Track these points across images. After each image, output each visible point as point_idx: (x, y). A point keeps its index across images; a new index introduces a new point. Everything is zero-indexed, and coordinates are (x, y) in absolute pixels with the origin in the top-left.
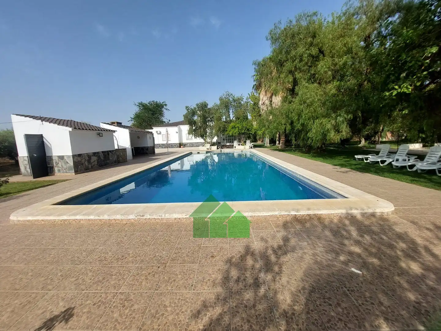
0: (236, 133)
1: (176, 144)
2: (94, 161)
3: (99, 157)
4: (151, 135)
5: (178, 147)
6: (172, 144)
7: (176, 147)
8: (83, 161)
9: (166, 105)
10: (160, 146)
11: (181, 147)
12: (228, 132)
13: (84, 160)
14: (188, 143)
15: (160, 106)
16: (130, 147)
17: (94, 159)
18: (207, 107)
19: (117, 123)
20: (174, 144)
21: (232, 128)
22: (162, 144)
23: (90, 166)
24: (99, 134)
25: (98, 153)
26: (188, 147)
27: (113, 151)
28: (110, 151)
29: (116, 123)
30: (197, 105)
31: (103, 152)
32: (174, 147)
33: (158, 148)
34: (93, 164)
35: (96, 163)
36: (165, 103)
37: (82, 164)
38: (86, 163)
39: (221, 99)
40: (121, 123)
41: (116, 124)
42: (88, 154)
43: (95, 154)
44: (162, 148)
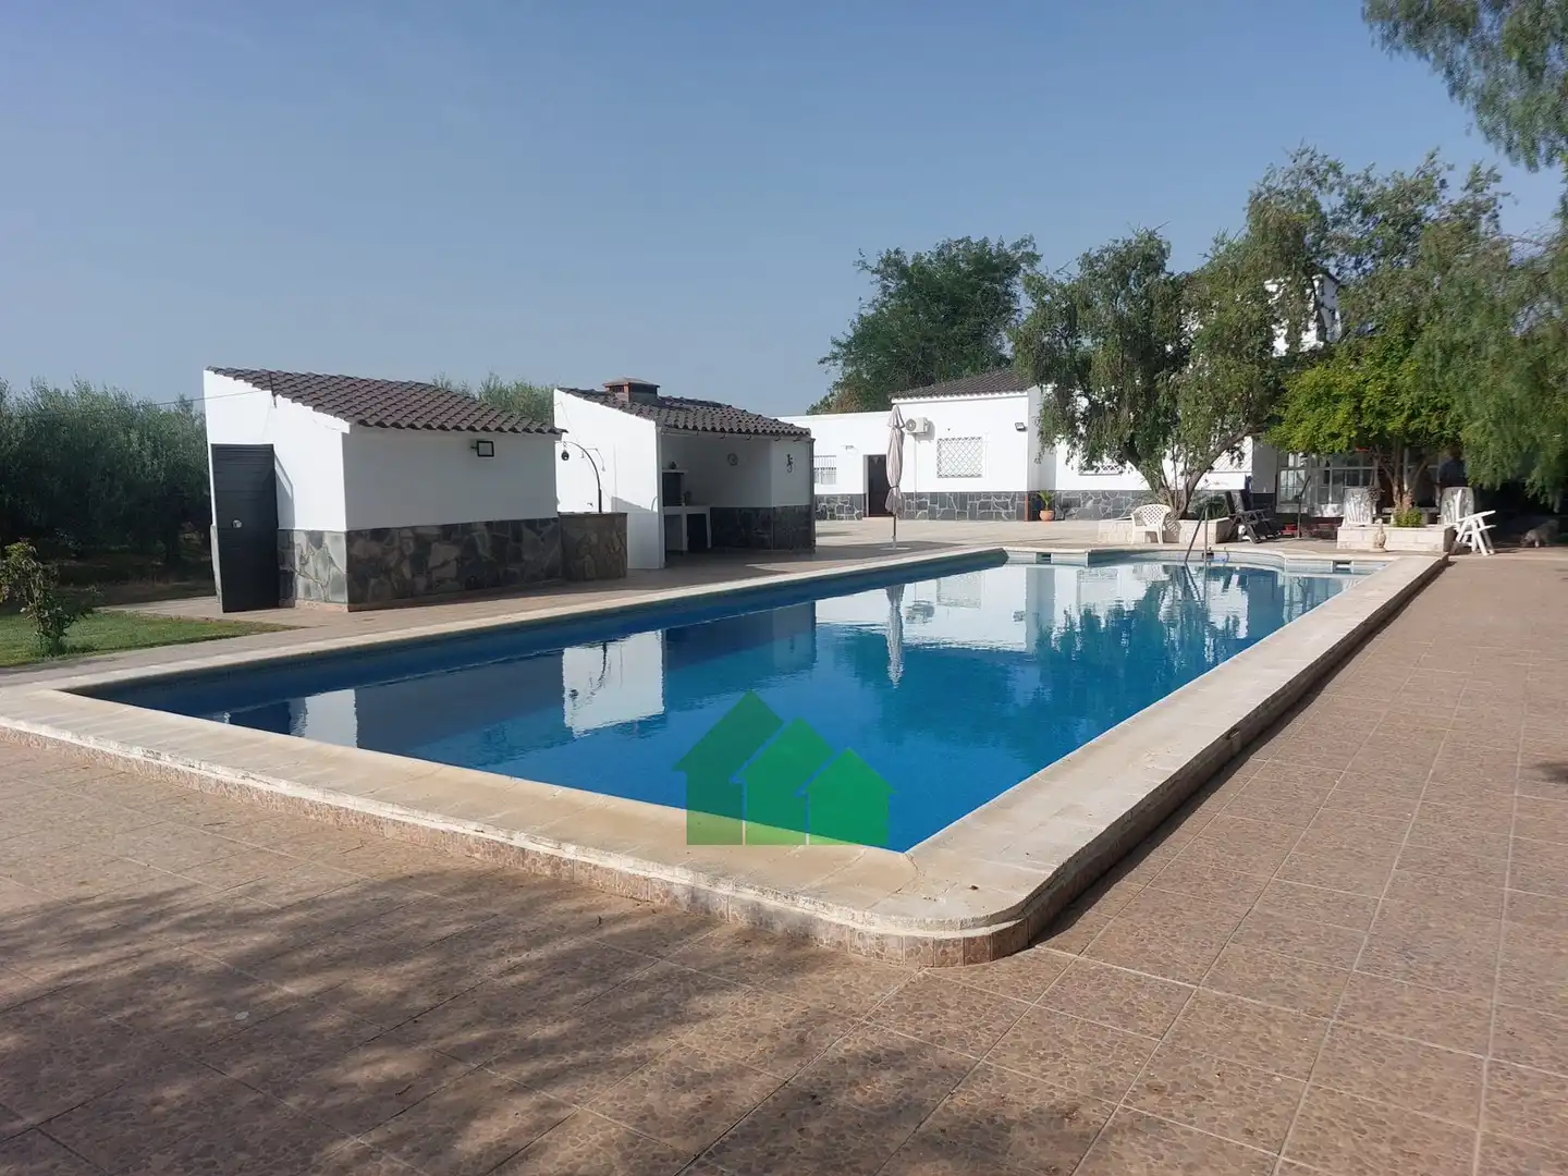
0: (1334, 436)
1: (1007, 494)
2: (445, 564)
3: (470, 547)
4: (796, 450)
5: (1020, 518)
6: (987, 495)
7: (1010, 517)
8: (392, 559)
9: (1032, 258)
10: (920, 506)
11: (1043, 514)
12: (1284, 427)
13: (396, 554)
14: (1085, 493)
15: (996, 268)
16: (656, 509)
17: (444, 553)
18: (1159, 268)
19: (635, 388)
20: (998, 495)
21: (1316, 401)
22: (934, 496)
23: (421, 583)
24: (478, 448)
25: (467, 528)
26: (1085, 516)
27: (545, 522)
28: (530, 523)
29: (626, 389)
30: (1088, 262)
31: (489, 524)
32: (998, 517)
33: (911, 517)
34: (436, 575)
35: (451, 570)
36: (1030, 249)
37: (387, 571)
38: (407, 571)
39: (1258, 207)
40: (653, 389)
41: (624, 396)
42: (419, 531)
43: (448, 532)
44: (932, 516)
